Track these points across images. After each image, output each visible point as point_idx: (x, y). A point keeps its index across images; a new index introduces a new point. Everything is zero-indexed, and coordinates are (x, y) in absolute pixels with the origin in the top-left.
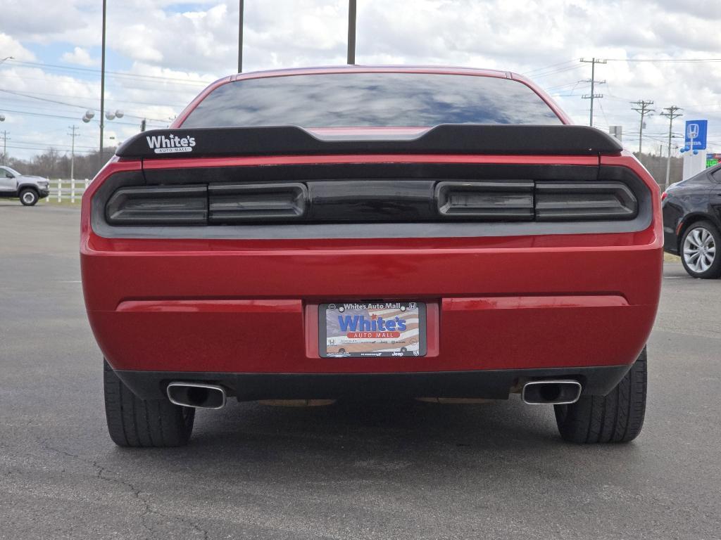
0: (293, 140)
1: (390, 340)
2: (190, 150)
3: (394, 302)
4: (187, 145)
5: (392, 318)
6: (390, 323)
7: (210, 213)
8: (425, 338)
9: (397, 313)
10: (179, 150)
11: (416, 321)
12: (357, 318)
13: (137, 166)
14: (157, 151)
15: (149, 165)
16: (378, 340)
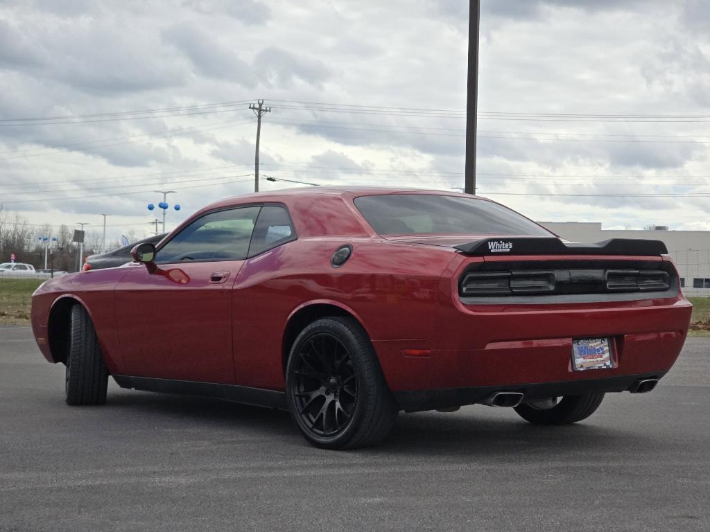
0: (553, 245)
1: (599, 359)
2: (508, 250)
3: (599, 338)
4: (507, 247)
5: (598, 347)
6: (598, 350)
7: (511, 288)
8: (612, 358)
9: (599, 345)
10: (504, 250)
11: (607, 348)
12: (585, 347)
13: (480, 259)
14: (492, 251)
15: (488, 259)
16: (595, 360)
